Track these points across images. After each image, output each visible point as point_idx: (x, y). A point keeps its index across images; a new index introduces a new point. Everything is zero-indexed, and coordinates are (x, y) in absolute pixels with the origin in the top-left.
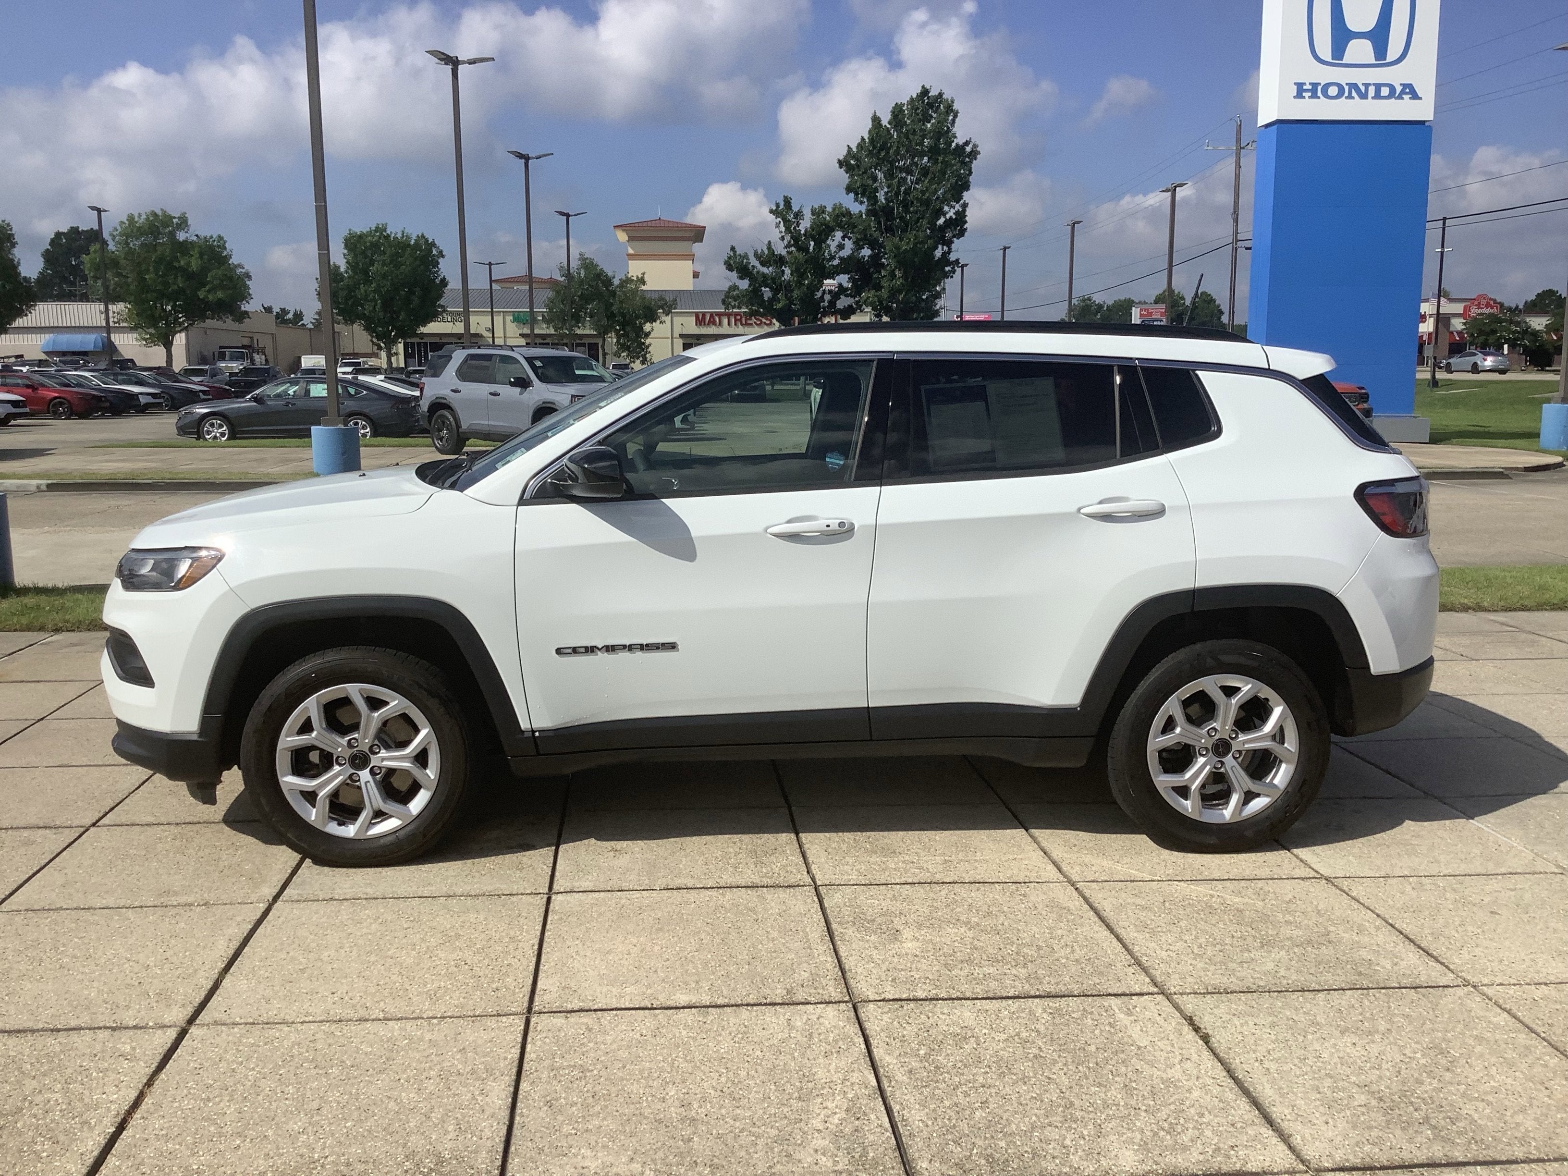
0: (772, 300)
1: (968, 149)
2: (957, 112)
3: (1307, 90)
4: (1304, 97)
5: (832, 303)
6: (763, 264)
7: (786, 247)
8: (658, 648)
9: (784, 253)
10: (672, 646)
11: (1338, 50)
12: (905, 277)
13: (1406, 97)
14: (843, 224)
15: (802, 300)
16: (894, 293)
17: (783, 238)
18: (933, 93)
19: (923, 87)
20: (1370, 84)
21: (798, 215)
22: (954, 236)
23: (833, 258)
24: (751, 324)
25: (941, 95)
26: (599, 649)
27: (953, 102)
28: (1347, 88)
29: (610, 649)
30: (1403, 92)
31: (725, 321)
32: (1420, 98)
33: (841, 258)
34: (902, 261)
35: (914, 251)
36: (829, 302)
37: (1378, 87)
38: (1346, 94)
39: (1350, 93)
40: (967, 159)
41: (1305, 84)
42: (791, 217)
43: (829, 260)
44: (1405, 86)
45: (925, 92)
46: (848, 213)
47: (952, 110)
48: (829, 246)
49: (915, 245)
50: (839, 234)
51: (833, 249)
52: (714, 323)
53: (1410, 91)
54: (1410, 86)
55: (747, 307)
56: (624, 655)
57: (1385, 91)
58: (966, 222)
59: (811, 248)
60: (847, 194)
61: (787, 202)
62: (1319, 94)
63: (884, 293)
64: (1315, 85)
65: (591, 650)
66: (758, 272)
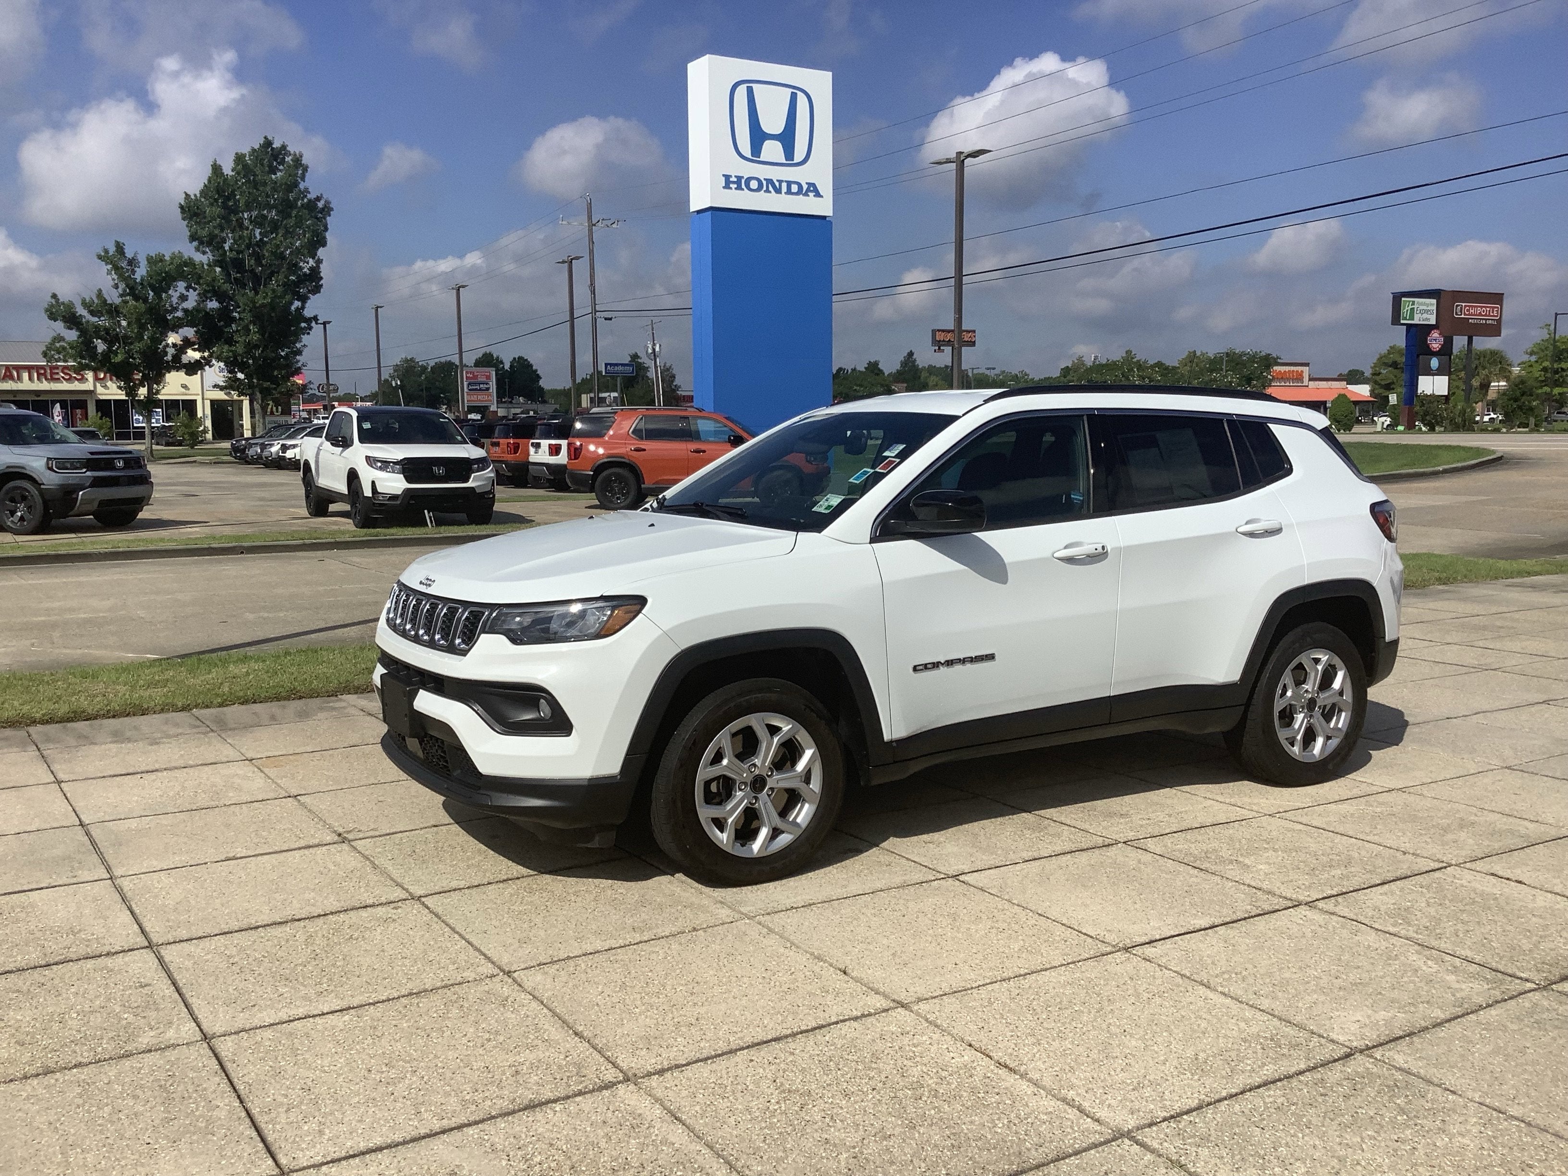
0: (107, 355)
1: (320, 205)
2: (307, 167)
3: (734, 182)
4: (731, 188)
5: (177, 358)
6: (92, 313)
7: (121, 296)
8: (983, 659)
9: (118, 301)
10: (991, 657)
11: (756, 149)
12: (262, 331)
13: (811, 194)
14: (186, 274)
15: (143, 353)
16: (250, 347)
17: (116, 287)
18: (277, 145)
19: (265, 138)
20: (782, 181)
21: (132, 262)
22: (309, 292)
23: (175, 309)
24: (59, 379)
25: (284, 147)
26: (942, 664)
27: (301, 157)
28: (764, 183)
29: (950, 663)
30: (808, 190)
31: (25, 375)
32: (822, 197)
33: (186, 311)
34: (258, 316)
35: (272, 306)
36: (173, 356)
37: (789, 184)
38: (765, 188)
39: (767, 187)
40: (320, 215)
41: (731, 176)
42: (124, 264)
43: (171, 312)
44: (810, 184)
45: (268, 143)
46: (190, 263)
47: (301, 165)
48: (170, 297)
49: (273, 299)
50: (181, 285)
51: (175, 300)
52: (11, 378)
53: (813, 189)
54: (814, 185)
55: (75, 361)
56: (958, 668)
57: (795, 188)
58: (321, 278)
59: (150, 297)
60: (191, 242)
61: (120, 248)
62: (743, 186)
63: (240, 349)
64: (739, 178)
65: (936, 665)
66: (88, 322)
